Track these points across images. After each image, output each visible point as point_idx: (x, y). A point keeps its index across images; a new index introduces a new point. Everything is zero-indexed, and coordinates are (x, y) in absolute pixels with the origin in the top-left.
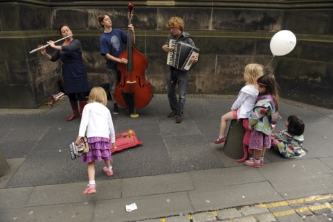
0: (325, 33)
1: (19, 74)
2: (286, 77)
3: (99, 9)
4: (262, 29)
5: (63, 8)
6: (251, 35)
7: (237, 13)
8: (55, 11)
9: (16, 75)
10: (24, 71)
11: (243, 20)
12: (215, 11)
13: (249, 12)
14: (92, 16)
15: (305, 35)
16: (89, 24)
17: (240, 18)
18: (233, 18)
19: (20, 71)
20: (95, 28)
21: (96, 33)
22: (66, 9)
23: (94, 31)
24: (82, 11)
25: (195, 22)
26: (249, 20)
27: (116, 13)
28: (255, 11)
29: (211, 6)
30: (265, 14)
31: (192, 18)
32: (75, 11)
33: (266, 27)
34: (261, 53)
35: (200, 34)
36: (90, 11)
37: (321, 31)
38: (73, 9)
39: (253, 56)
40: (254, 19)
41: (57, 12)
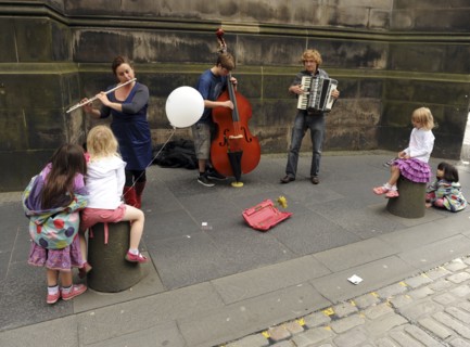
0: (440, 71)
1: (45, 132)
2: (397, 125)
3: (152, 33)
4: (365, 65)
5: (93, 29)
6: (353, 73)
7: (337, 45)
8: (78, 33)
9: (40, 133)
10: (56, 126)
11: (343, 54)
12: (310, 41)
13: (350, 44)
14: (140, 42)
15: (416, 73)
16: (135, 54)
17: (340, 51)
18: (333, 52)
19: (48, 128)
20: (144, 61)
21: (147, 68)
22: (98, 30)
23: (142, 65)
24: (124, 34)
25: (285, 56)
26: (350, 55)
27: (178, 40)
28: (357, 43)
29: (305, 35)
30: (368, 47)
31: (282, 50)
32: (112, 34)
33: (369, 63)
34: (366, 96)
35: (292, 71)
36: (137, 35)
37: (435, 67)
38: (109, 30)
39: (356, 100)
40: (356, 53)
41: (82, 35)
